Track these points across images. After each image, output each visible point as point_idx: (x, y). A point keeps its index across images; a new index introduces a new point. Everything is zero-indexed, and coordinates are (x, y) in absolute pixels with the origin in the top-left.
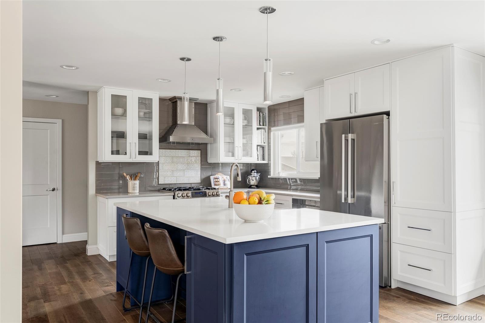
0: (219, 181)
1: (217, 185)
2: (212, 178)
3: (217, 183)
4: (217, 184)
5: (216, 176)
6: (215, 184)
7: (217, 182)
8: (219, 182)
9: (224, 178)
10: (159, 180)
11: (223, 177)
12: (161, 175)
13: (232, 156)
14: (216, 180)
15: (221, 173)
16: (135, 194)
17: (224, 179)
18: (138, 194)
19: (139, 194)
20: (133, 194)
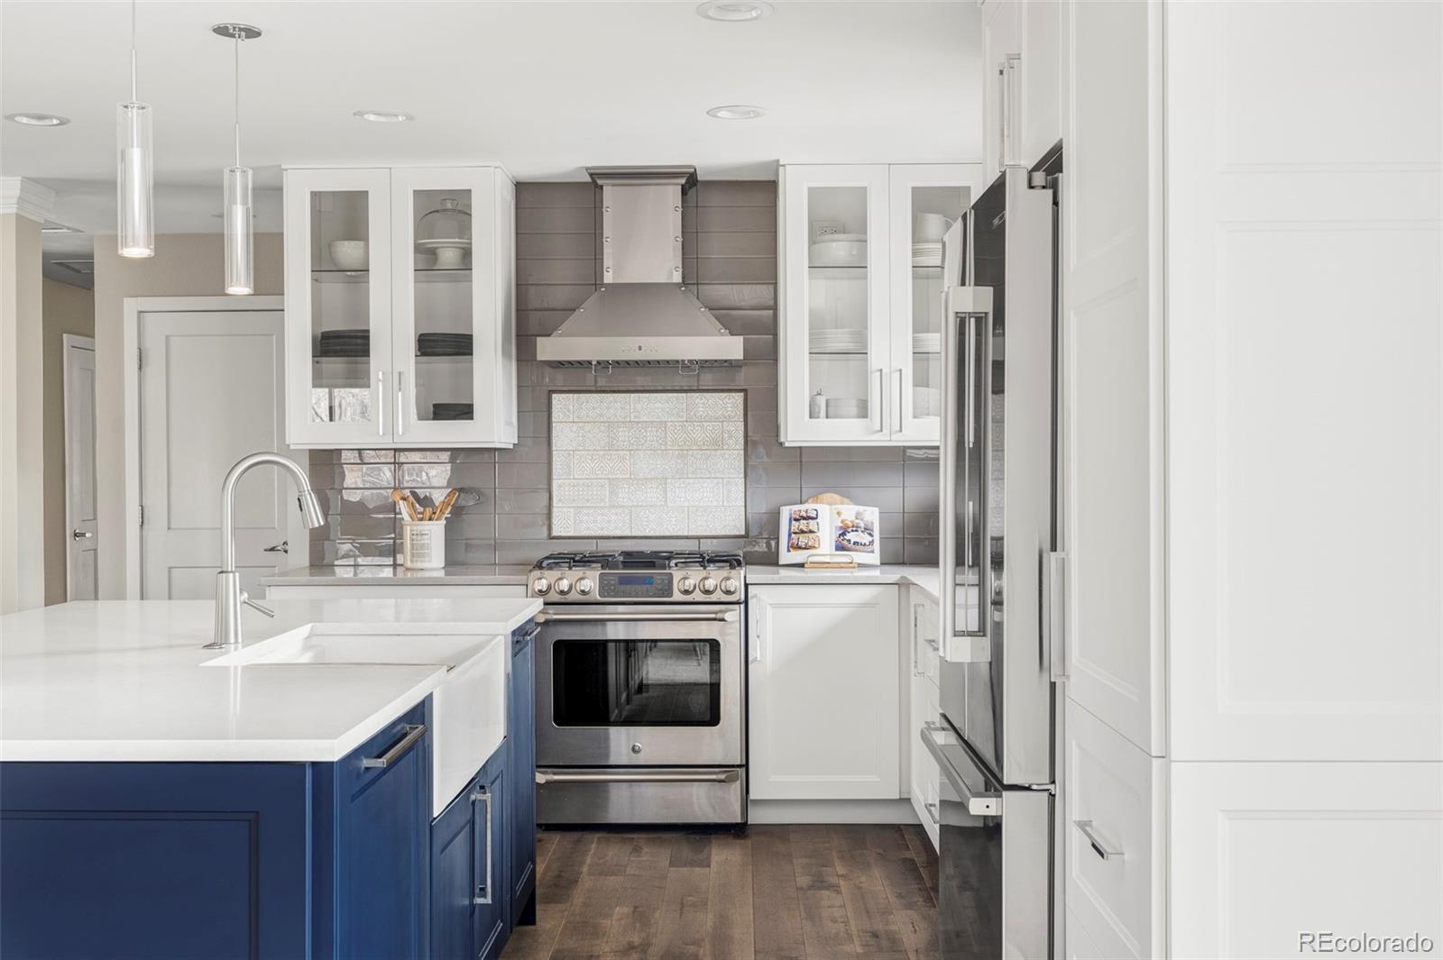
0: (811, 532)
1: (800, 548)
2: (785, 513)
3: (803, 540)
4: (803, 545)
5: (808, 507)
6: (795, 541)
7: (802, 532)
8: (811, 535)
9: (843, 517)
10: (555, 521)
11: (839, 513)
12: (560, 500)
13: (859, 417)
14: (803, 525)
15: (834, 492)
16: (427, 574)
17: (842, 522)
18: (441, 574)
19: (447, 574)
20: (419, 575)
